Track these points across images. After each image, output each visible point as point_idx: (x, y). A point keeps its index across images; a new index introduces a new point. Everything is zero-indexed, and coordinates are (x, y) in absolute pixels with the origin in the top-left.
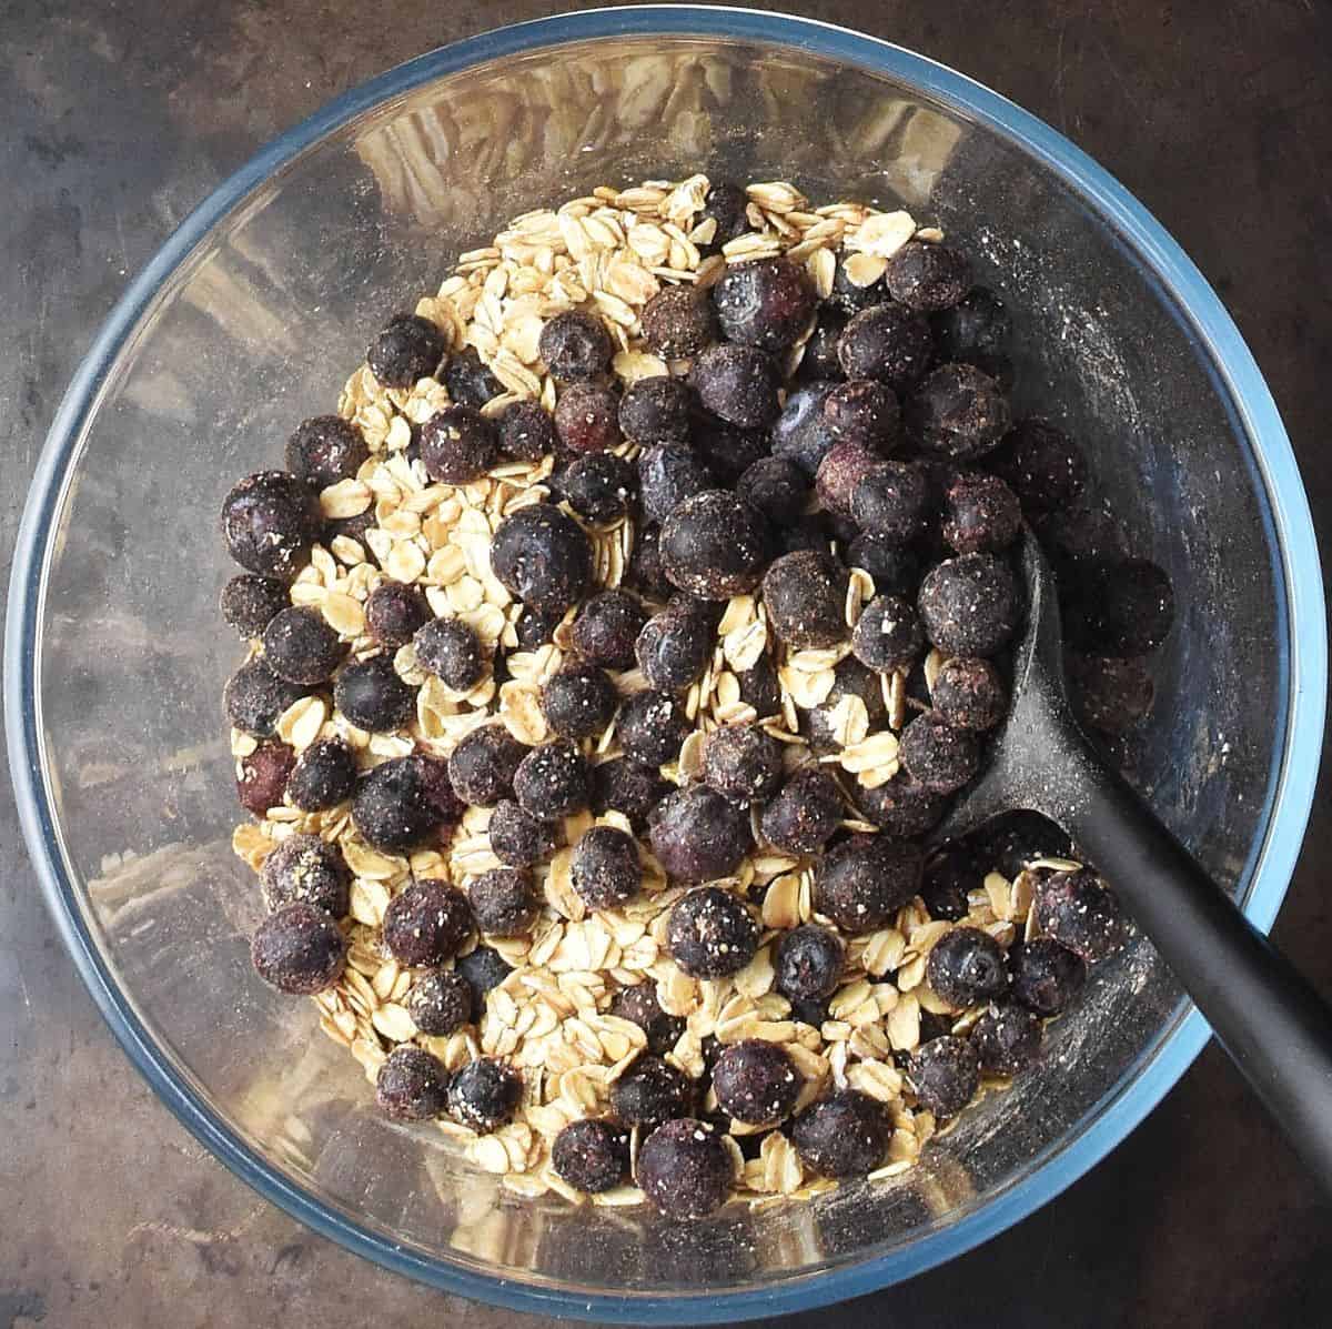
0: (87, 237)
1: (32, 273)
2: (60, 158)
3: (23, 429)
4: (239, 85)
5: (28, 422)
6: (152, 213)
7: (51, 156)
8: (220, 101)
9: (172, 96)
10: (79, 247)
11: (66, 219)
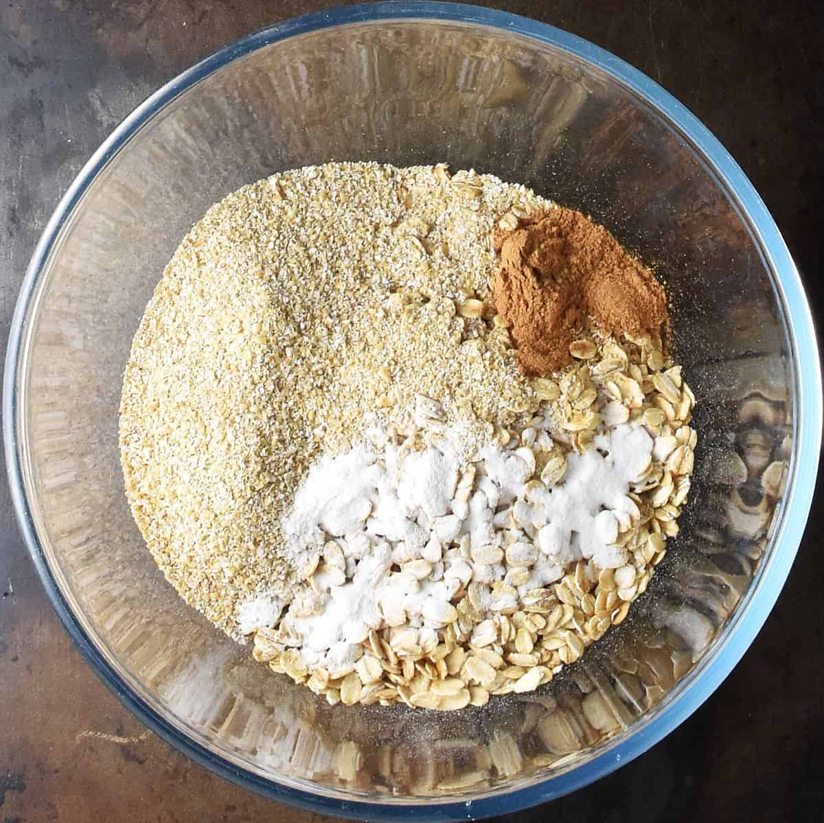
0: (47, 118)
1: (14, 143)
2: (31, 71)
3: (8, 239)
4: (141, 25)
5: (11, 234)
6: (88, 104)
7: (26, 69)
8: (130, 34)
9: (100, 31)
10: (42, 126)
11: (35, 108)
